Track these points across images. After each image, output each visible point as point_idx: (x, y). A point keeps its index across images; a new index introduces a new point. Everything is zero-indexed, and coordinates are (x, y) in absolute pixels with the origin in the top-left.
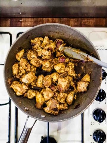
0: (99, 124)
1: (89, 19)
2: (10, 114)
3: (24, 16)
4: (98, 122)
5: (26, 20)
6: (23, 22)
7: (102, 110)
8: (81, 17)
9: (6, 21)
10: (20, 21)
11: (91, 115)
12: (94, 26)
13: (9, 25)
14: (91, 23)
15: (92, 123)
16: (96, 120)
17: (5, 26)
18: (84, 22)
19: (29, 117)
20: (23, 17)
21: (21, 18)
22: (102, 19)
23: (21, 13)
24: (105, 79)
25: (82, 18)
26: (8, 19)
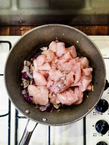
0: (102, 136)
1: (91, 27)
2: (9, 126)
3: (24, 24)
4: (101, 134)
5: (26, 29)
6: (23, 30)
7: (105, 121)
8: (82, 25)
9: (6, 29)
10: (20, 29)
11: (93, 126)
12: (96, 34)
13: (9, 34)
14: (93, 31)
15: (95, 135)
16: (98, 131)
17: (5, 35)
18: (86, 30)
19: (30, 120)
20: (23, 26)
21: (21, 26)
22: (103, 27)
23: (21, 22)
24: (107, 89)
25: (84, 26)
26: (7, 28)
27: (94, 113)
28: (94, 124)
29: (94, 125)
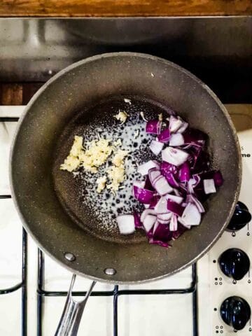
7: (242, 299)
9: (14, 90)
11: (215, 310)
13: (21, 101)
26: (18, 87)
27: (216, 279)
28: (218, 306)
29: (218, 308)
